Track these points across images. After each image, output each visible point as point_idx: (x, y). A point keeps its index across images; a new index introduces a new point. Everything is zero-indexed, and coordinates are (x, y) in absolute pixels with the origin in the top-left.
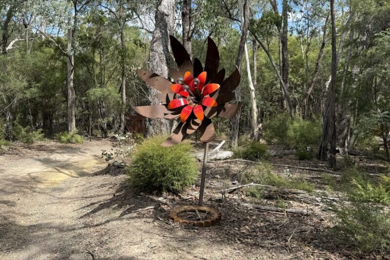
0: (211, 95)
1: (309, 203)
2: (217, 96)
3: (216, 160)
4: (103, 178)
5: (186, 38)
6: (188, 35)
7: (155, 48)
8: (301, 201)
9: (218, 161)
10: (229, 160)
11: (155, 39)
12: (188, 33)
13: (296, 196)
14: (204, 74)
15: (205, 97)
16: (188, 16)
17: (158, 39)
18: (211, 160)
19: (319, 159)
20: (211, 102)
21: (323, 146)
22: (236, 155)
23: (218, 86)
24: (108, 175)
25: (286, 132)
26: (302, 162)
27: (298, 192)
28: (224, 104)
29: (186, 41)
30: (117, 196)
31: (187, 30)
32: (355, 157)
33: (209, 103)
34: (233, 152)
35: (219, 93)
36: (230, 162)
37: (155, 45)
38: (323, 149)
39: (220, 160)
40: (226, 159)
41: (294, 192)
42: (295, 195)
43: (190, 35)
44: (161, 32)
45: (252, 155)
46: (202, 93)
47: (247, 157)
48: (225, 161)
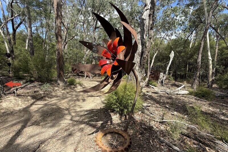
3: (177, 94)
9: (178, 95)
10: (185, 96)
16: (152, 16)
18: (174, 94)
22: (191, 93)
31: (151, 24)
34: (189, 91)
36: (185, 97)
39: (179, 94)
40: (183, 95)
44: (141, 29)
45: (200, 95)
47: (197, 95)
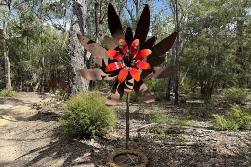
1: (194, 135)
4: (36, 123)
5: (98, 21)
6: (100, 20)
7: (74, 29)
8: (189, 134)
10: (118, 104)
11: (73, 23)
12: (100, 18)
13: (186, 131)
17: (76, 22)
23: (149, 52)
24: (39, 120)
27: (186, 128)
29: (98, 23)
30: (54, 143)
31: (99, 16)
37: (74, 26)
38: (167, 95)
41: (183, 128)
42: (184, 130)
43: (101, 19)
44: (78, 17)
46: (134, 58)
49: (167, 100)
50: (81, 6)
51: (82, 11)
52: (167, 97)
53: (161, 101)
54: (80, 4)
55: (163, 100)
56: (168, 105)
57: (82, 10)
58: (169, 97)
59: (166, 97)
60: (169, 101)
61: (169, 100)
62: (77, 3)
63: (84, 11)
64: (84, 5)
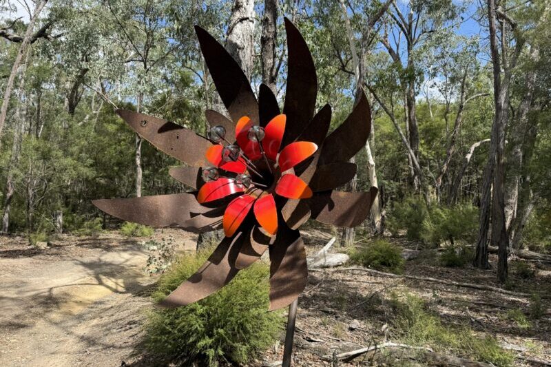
0: (300, 169)
2: (312, 173)
3: (323, 267)
5: (268, 79)
6: (271, 74)
9: (327, 270)
10: (342, 268)
12: (272, 70)
14: (280, 121)
15: (283, 174)
16: (271, 44)
18: (315, 267)
19: (476, 265)
20: (297, 187)
21: (481, 246)
22: (354, 260)
23: (314, 148)
25: (421, 222)
26: (453, 271)
28: (330, 192)
29: (267, 82)
31: (270, 66)
32: (527, 262)
33: (291, 190)
35: (318, 165)
38: (481, 251)
39: (328, 267)
40: (337, 266)
45: (376, 262)
46: (276, 165)
47: (369, 264)
48: (336, 269)
49: (480, 265)
50: (240, 49)
51: (242, 59)
52: (480, 257)
53: (464, 268)
54: (236, 44)
55: (470, 266)
56: (477, 281)
57: (241, 56)
58: (485, 258)
59: (477, 257)
60: (488, 268)
61: (486, 266)
62: (232, 41)
63: (247, 58)
64: (246, 45)
